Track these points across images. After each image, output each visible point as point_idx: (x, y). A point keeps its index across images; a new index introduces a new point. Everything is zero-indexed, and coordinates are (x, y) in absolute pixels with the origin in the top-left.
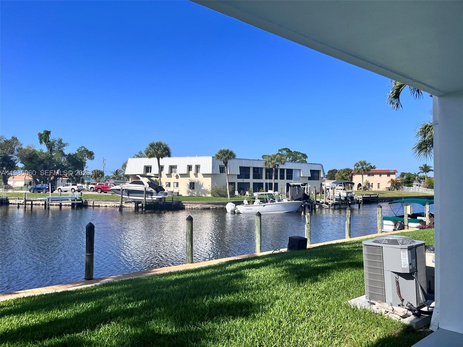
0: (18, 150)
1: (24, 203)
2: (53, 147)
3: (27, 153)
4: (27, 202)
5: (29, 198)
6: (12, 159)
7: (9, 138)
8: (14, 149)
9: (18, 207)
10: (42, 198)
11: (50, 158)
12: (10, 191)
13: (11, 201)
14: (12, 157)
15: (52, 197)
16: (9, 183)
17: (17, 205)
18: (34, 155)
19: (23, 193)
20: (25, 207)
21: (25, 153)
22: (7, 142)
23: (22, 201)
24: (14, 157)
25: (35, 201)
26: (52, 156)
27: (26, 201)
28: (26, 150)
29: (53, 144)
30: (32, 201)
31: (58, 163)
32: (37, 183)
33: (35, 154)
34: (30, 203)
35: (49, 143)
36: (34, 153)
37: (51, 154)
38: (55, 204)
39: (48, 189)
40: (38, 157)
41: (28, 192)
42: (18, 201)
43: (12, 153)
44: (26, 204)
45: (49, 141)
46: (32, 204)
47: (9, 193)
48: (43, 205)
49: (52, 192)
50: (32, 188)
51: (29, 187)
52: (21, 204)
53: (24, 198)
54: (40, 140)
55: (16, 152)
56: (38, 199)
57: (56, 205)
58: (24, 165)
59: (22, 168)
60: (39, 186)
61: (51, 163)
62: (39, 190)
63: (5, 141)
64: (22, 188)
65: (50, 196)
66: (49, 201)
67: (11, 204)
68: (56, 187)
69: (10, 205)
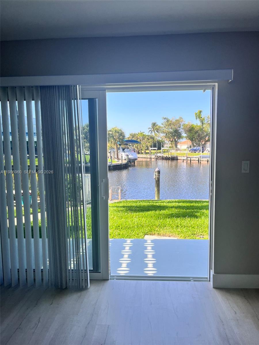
0: (183, 125)
1: (186, 159)
2: (203, 121)
3: (188, 127)
4: (188, 159)
5: (189, 156)
6: (179, 131)
7: (178, 118)
8: (180, 125)
10: (196, 156)
11: (202, 130)
12: (179, 152)
13: (179, 158)
15: (203, 155)
16: (178, 146)
18: (192, 128)
19: (185, 153)
20: (187, 162)
21: (187, 127)
22: (176, 121)
24: (181, 130)
25: (192, 158)
26: (203, 128)
28: (187, 125)
29: (204, 119)
31: (207, 132)
32: (194, 146)
34: (190, 159)
35: (201, 119)
36: (192, 126)
37: (202, 126)
38: (204, 160)
39: (200, 150)
40: (194, 129)
41: (189, 152)
42: (183, 158)
43: (180, 128)
48: (197, 160)
49: (203, 152)
50: (191, 149)
53: (186, 156)
54: (196, 117)
55: (182, 127)
56: (194, 156)
58: (186, 135)
59: (185, 137)
60: (195, 148)
61: (202, 132)
62: (195, 151)
64: (185, 149)
65: (201, 155)
66: (200, 158)
67: (179, 160)
68: (205, 149)
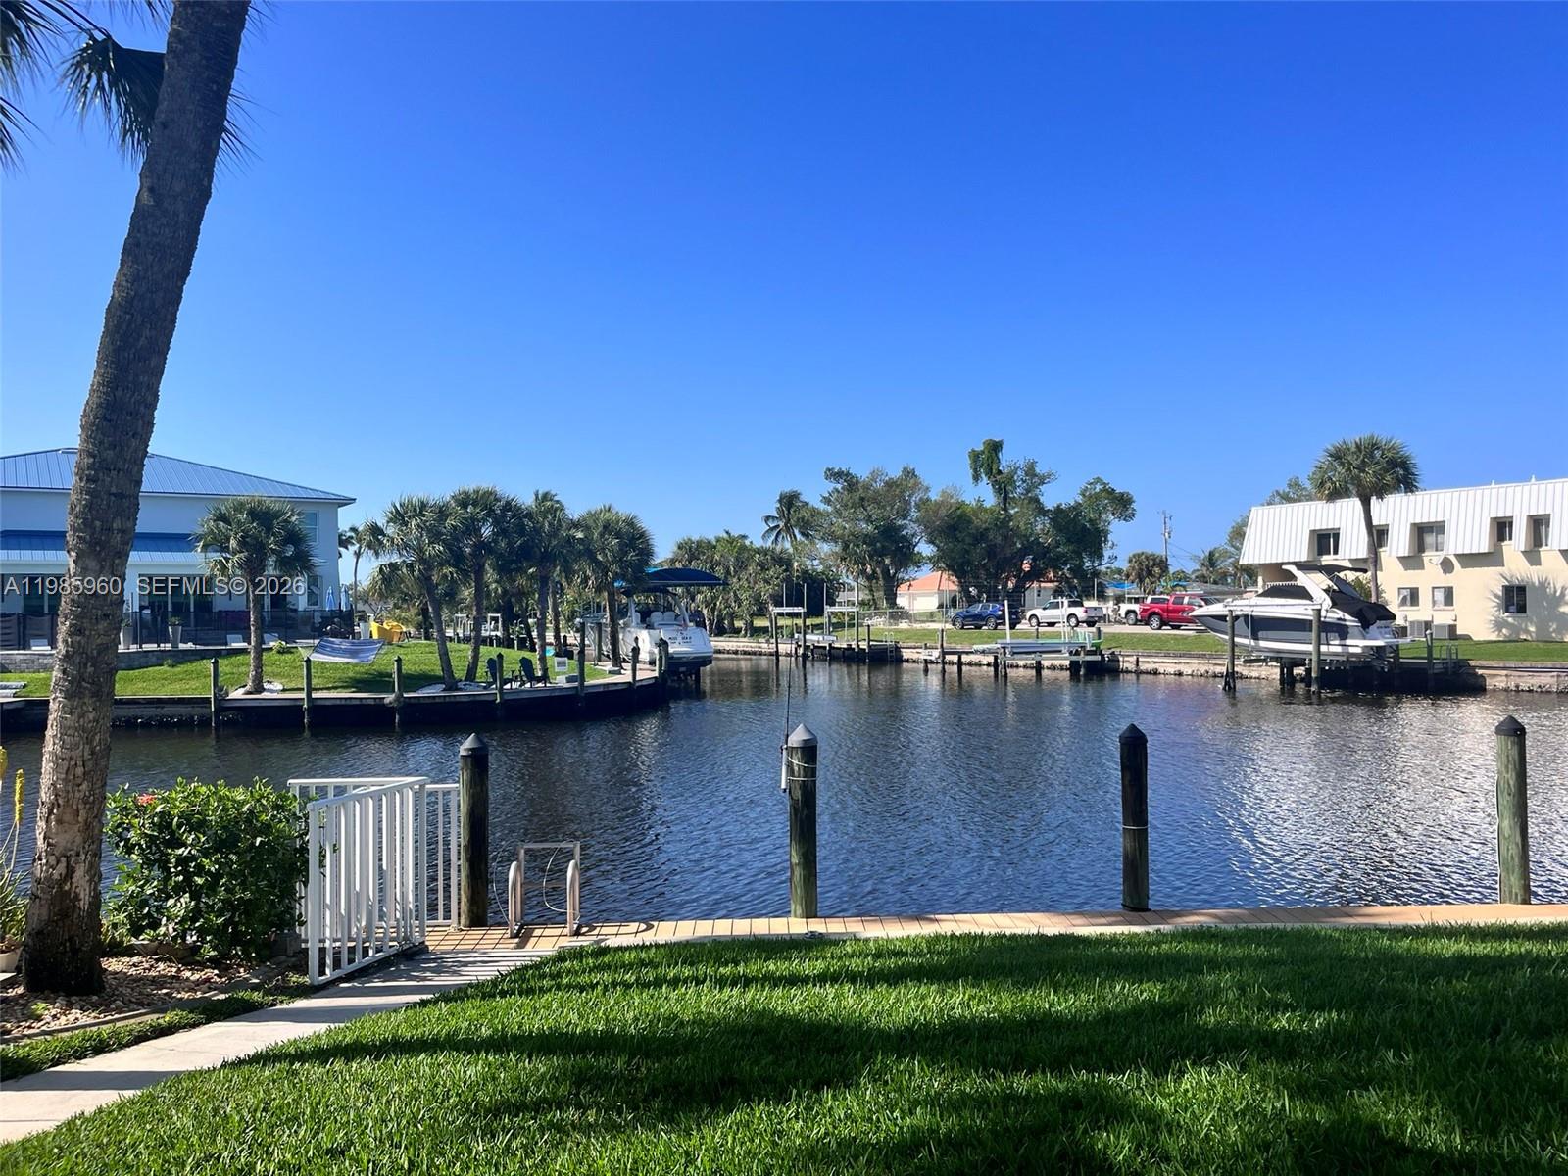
0: (918, 506)
1: (939, 660)
2: (1009, 488)
3: (943, 512)
4: (948, 657)
5: (953, 645)
6: (904, 533)
7: (895, 473)
8: (908, 503)
9: (926, 671)
10: (985, 646)
11: (1003, 524)
12: (903, 625)
13: (906, 654)
14: (905, 527)
15: (1014, 641)
16: (900, 601)
17: (922, 666)
18: (960, 517)
19: (936, 631)
20: (944, 671)
21: (936, 512)
22: (890, 485)
23: (936, 653)
24: (911, 528)
25: (967, 653)
26: (1010, 518)
27: (944, 653)
28: (939, 505)
29: (1011, 480)
30: (959, 654)
31: (1025, 536)
32: (972, 600)
33: (964, 514)
34: (955, 658)
35: (998, 477)
36: (959, 512)
37: (1005, 509)
38: (1021, 663)
39: (1003, 617)
40: (970, 522)
41: (949, 626)
42: (923, 655)
43: (904, 517)
44: (944, 663)
45: (999, 473)
46: (960, 664)
47: (901, 631)
48: (989, 665)
49: (1013, 627)
50: (958, 614)
51: (952, 612)
52: (932, 662)
53: (939, 645)
54: (975, 471)
55: (914, 513)
56: (976, 647)
57: (1025, 667)
58: (935, 549)
59: (930, 558)
60: (977, 609)
61: (1006, 537)
62: (977, 621)
63: (886, 483)
64: (932, 614)
65: (1008, 640)
66: (1005, 653)
67: (908, 661)
68: (1023, 612)
69: (905, 665)
